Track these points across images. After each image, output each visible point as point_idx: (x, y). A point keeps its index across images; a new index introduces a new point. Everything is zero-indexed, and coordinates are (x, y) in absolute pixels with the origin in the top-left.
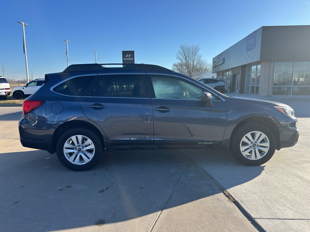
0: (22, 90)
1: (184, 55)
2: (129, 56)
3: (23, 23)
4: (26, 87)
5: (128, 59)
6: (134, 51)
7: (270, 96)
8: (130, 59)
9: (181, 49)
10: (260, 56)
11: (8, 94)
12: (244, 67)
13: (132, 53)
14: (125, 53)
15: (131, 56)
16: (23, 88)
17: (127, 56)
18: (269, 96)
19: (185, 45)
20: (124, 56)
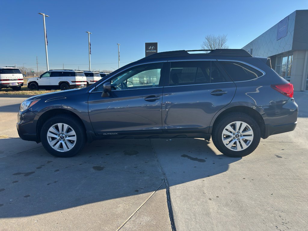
0: (36, 81)
1: (209, 47)
2: (152, 48)
3: (44, 14)
4: (40, 78)
5: (151, 51)
6: (157, 43)
7: (303, 91)
8: (152, 51)
9: (207, 40)
10: (292, 45)
11: (21, 84)
12: (273, 58)
13: (155, 45)
14: (148, 45)
15: (154, 47)
16: (38, 79)
17: (150, 48)
18: (301, 91)
19: (211, 35)
20: (147, 49)
